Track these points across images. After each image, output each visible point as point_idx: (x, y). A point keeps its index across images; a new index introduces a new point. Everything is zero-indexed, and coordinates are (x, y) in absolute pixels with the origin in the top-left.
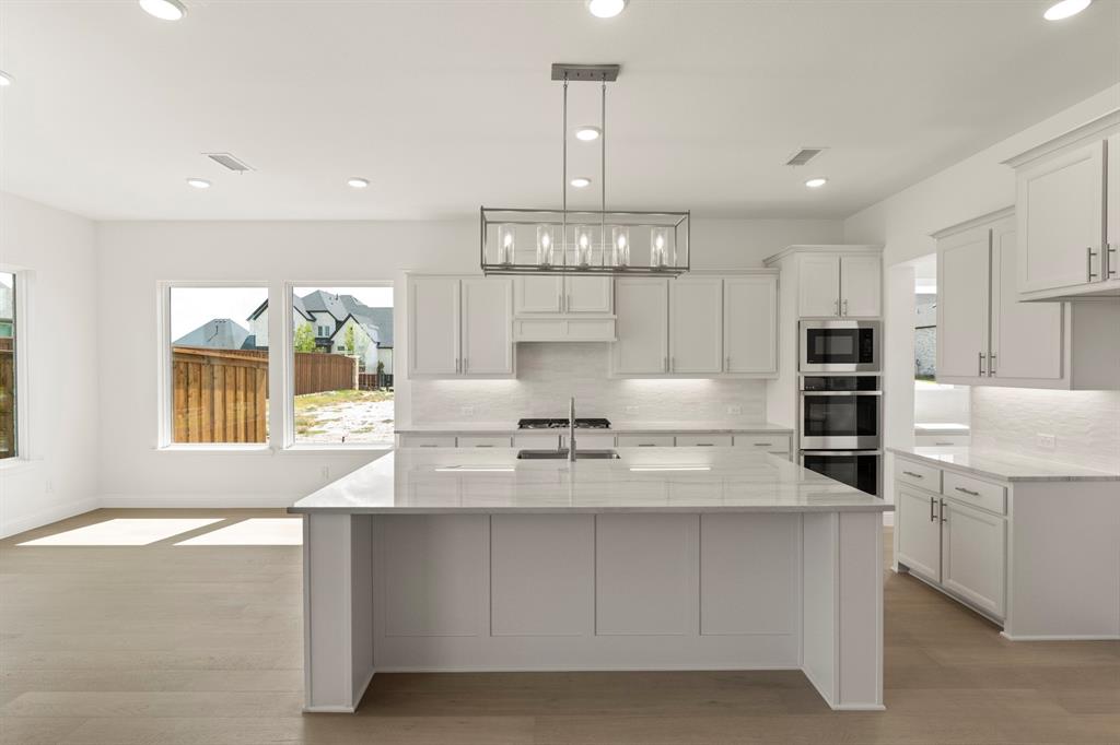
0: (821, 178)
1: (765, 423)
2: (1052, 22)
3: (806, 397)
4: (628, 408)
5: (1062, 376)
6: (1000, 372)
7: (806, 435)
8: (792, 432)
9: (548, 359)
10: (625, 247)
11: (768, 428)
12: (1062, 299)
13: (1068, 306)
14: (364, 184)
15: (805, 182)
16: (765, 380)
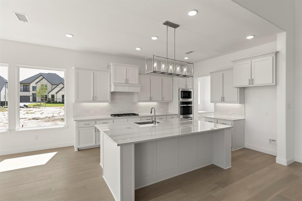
0: (187, 57)
1: (168, 113)
2: (248, 39)
3: (181, 106)
4: (139, 110)
5: (238, 101)
6: (225, 101)
7: (181, 115)
8: (177, 115)
9: (117, 97)
10: (179, 70)
11: (169, 114)
12: (238, 88)
13: (239, 89)
14: (71, 36)
15: (184, 58)
16: (168, 102)
